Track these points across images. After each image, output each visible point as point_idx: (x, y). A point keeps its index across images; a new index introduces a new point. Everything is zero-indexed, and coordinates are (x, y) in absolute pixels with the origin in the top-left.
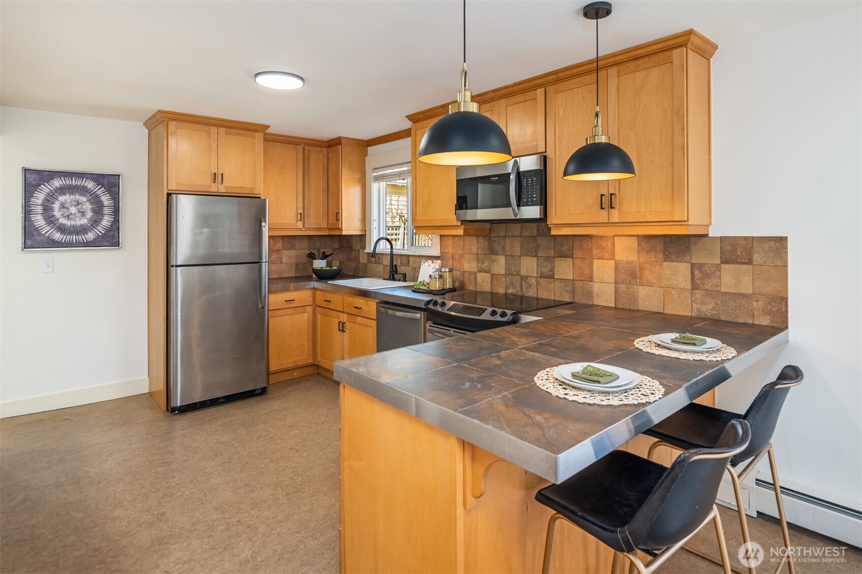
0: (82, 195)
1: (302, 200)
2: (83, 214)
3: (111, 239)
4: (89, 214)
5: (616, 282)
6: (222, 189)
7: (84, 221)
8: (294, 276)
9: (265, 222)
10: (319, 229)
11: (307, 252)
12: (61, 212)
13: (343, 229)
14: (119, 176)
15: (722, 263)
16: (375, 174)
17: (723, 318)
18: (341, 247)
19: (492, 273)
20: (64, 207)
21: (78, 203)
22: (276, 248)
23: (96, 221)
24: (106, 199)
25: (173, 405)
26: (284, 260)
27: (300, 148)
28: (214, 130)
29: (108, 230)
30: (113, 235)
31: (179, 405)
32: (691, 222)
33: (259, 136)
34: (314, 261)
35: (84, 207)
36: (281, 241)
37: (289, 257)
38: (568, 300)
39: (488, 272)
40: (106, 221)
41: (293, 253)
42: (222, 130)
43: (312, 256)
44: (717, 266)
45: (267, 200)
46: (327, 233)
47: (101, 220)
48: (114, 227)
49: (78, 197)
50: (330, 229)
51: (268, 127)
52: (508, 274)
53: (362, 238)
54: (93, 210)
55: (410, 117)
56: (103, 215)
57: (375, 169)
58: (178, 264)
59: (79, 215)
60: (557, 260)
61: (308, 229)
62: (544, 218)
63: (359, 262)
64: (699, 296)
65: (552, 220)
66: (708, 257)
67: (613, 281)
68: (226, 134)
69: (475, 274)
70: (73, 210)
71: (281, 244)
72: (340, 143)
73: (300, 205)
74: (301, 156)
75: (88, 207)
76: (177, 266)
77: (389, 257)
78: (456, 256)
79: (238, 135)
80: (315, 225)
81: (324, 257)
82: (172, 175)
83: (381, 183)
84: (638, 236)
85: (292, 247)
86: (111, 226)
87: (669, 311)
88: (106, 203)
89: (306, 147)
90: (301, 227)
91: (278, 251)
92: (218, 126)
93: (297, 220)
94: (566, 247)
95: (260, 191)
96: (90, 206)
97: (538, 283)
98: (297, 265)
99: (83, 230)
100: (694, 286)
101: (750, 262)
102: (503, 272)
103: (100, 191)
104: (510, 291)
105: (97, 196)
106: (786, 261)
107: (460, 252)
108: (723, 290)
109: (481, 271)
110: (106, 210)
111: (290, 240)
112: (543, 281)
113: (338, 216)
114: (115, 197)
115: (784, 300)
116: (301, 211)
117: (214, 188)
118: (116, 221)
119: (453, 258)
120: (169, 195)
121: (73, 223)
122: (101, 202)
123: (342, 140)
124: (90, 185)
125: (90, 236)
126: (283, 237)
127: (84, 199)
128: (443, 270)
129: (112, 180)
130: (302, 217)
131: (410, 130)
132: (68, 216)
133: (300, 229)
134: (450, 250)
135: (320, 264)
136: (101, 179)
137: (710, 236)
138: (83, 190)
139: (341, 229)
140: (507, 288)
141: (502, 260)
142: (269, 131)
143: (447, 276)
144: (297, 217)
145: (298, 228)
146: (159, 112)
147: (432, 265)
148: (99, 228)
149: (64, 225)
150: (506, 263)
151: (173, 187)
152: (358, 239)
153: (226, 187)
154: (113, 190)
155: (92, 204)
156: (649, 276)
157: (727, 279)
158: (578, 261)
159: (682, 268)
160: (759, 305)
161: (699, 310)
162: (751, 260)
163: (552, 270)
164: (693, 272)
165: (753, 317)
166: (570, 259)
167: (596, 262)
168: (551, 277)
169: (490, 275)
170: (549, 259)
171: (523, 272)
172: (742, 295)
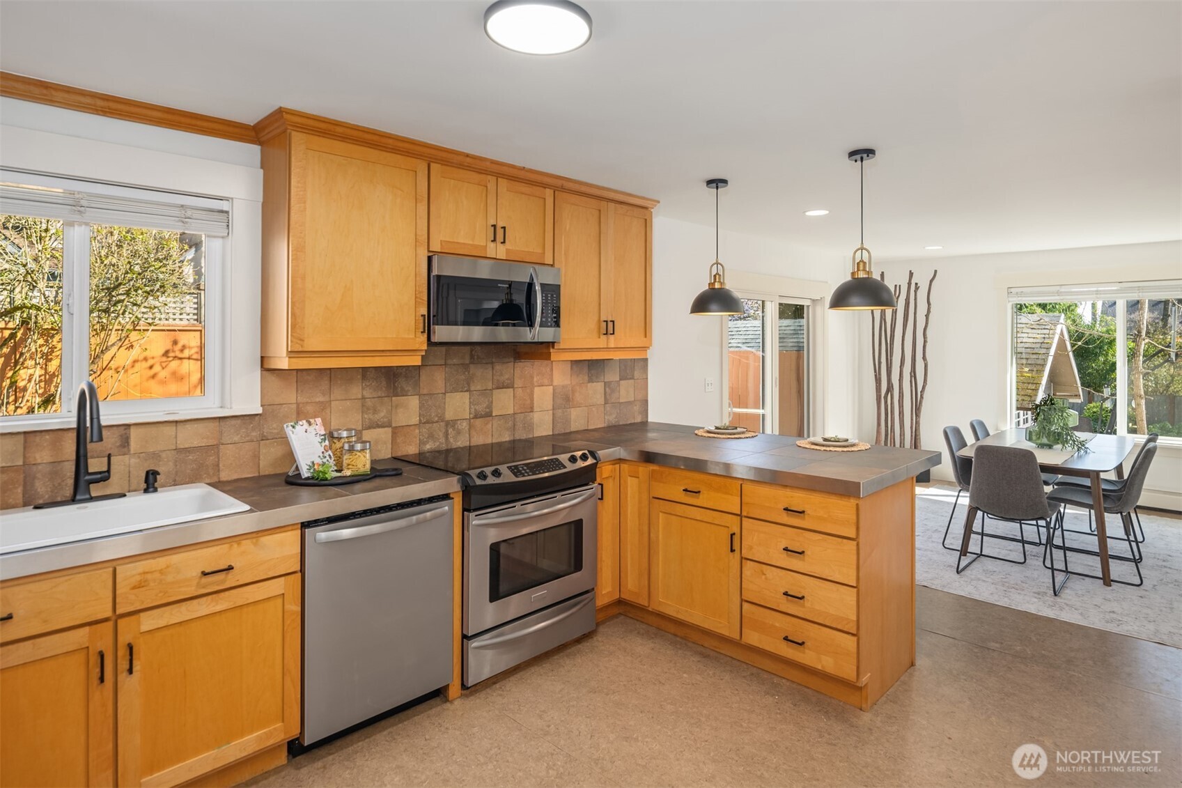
5: (553, 409)
15: (620, 379)
19: (394, 425)
44: (617, 382)
52: (425, 422)
60: (495, 392)
64: (608, 409)
66: (613, 376)
67: (551, 407)
94: (506, 376)
97: (471, 427)
100: (606, 402)
101: (632, 378)
102: (415, 420)
104: (428, 447)
108: (620, 401)
112: (478, 422)
115: (647, 401)
119: (300, 412)
140: (422, 444)
141: (413, 402)
150: (421, 407)
156: (578, 397)
157: (623, 392)
158: (519, 392)
159: (599, 387)
160: (636, 408)
161: (609, 420)
162: (633, 376)
163: (490, 406)
164: (605, 390)
165: (634, 418)
166: (512, 390)
167: (537, 390)
168: (489, 415)
169: (389, 430)
170: (486, 393)
171: (449, 415)
172: (629, 403)
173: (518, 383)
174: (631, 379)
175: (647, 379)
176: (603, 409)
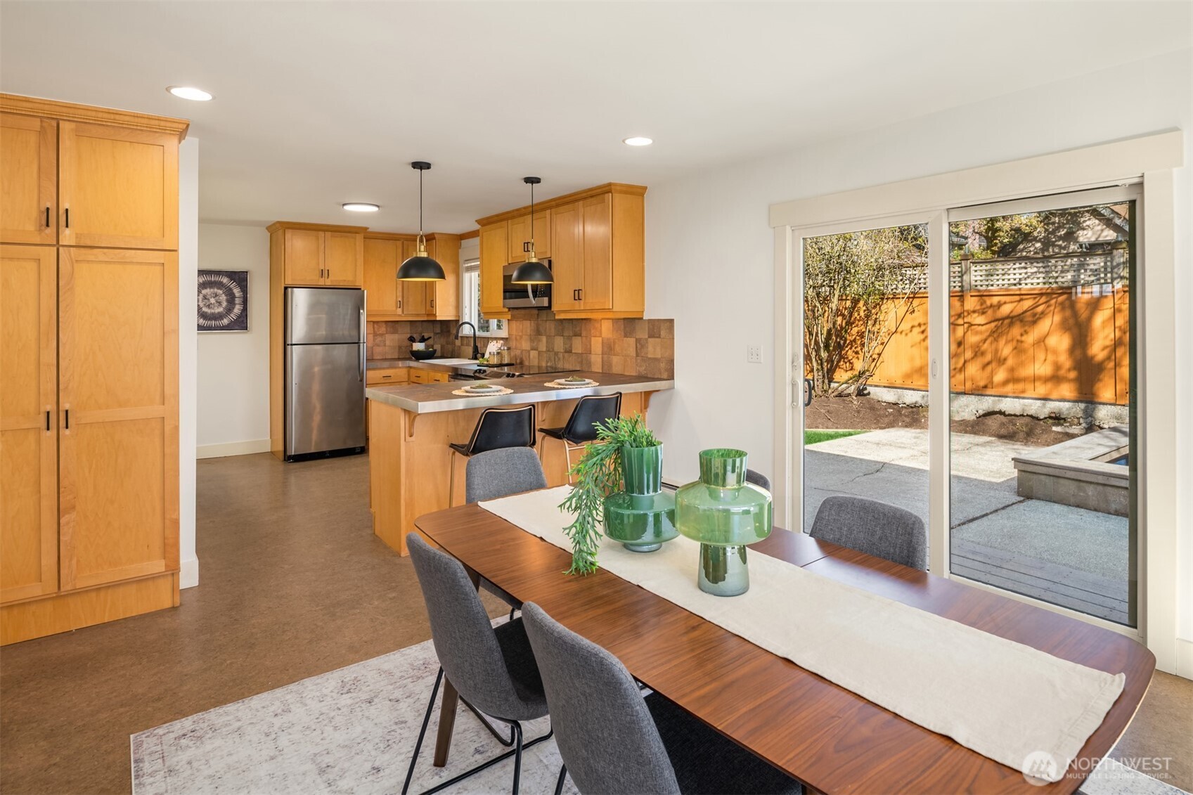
0: (219, 288)
1: (401, 289)
2: (220, 303)
3: (241, 323)
4: (224, 304)
5: (602, 354)
6: (328, 283)
7: (221, 310)
8: (397, 357)
9: (363, 309)
10: (418, 315)
11: (409, 336)
12: (204, 303)
13: (437, 314)
14: (247, 272)
15: (649, 337)
16: (466, 265)
17: (649, 376)
18: (442, 331)
19: (539, 350)
20: (206, 299)
21: (216, 295)
22: (380, 332)
23: (230, 310)
24: (237, 292)
25: (288, 454)
26: (388, 343)
27: (399, 243)
28: (321, 234)
29: (239, 317)
30: (243, 321)
31: (293, 454)
32: (614, 310)
33: (360, 237)
34: (414, 344)
35: (221, 298)
36: (384, 326)
37: (392, 341)
38: (578, 369)
39: (536, 349)
40: (237, 309)
41: (396, 337)
42: (328, 234)
43: (412, 340)
44: (646, 339)
45: (365, 291)
46: (425, 319)
47: (234, 308)
48: (244, 314)
49: (216, 290)
50: (428, 315)
51: (368, 228)
52: (548, 351)
53: (457, 324)
54: (228, 301)
55: (478, 222)
56: (235, 304)
57: (466, 261)
58: (294, 343)
59: (217, 304)
60: (574, 338)
61: (406, 315)
62: (550, 307)
63: (455, 345)
64: (639, 361)
65: (554, 308)
66: (642, 334)
67: (600, 353)
68: (331, 236)
69: (529, 352)
70: (213, 301)
71: (385, 329)
72: (434, 238)
73: (400, 294)
74: (400, 250)
75: (223, 298)
76: (292, 345)
77: (472, 340)
78: (518, 338)
79: (341, 237)
80: (414, 312)
81: (423, 340)
82: (288, 273)
83: (473, 274)
84: (613, 319)
85: (395, 332)
86: (241, 313)
87: (626, 374)
88: (237, 295)
89: (405, 242)
90: (400, 313)
91: (382, 335)
92: (324, 231)
93: (397, 307)
94: (578, 329)
95: (359, 283)
96: (225, 298)
97: (564, 357)
98: (400, 347)
99: (219, 317)
100: (637, 356)
101: (659, 337)
102: (544, 349)
103: (233, 285)
104: (549, 364)
105: (231, 289)
106: (673, 336)
107: (520, 334)
108: (649, 356)
109: (533, 349)
110: (237, 301)
111: (393, 325)
112: (566, 355)
113: (432, 304)
114: (244, 290)
115: (672, 361)
116: (400, 299)
117: (321, 282)
118: (245, 310)
119: (516, 339)
120: (286, 288)
121: (213, 311)
122: (234, 294)
123: (436, 236)
124: (225, 280)
125: (225, 321)
126: (386, 322)
127: (221, 292)
128: (502, 348)
129: (242, 276)
130: (401, 304)
131: (478, 231)
132: (209, 305)
133: (399, 315)
134: (514, 332)
135: (418, 346)
136: (232, 275)
137: (644, 318)
138: (220, 285)
139: (435, 315)
140: (547, 362)
141: (544, 339)
142: (369, 230)
143: (505, 353)
144: (397, 304)
145: (398, 314)
146: (279, 222)
147: (496, 345)
148: (232, 315)
149: (206, 313)
150: (547, 342)
151: (289, 282)
152: (454, 323)
153: (332, 281)
154: (243, 284)
155: (226, 295)
156: (617, 348)
157: (650, 349)
158: (584, 338)
159: (632, 341)
160: (663, 365)
161: (639, 371)
162: (660, 335)
163: (571, 347)
164: (636, 345)
165: (661, 373)
166: (580, 338)
167: (593, 339)
168: (570, 352)
169: (537, 352)
170: (569, 338)
171: (556, 350)
172: (656, 360)
173: (584, 334)
174: (657, 337)
175: (673, 339)
176: (635, 361)
